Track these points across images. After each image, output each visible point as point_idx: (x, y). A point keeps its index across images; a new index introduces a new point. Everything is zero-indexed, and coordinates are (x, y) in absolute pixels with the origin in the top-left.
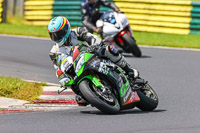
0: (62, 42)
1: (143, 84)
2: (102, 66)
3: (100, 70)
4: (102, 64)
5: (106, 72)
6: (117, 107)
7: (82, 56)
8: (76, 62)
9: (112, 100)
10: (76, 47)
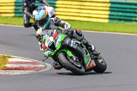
0: (44, 27)
1: (97, 55)
2: (73, 43)
3: (71, 45)
4: (72, 41)
5: (75, 47)
6: (83, 70)
7: (60, 36)
8: (56, 41)
9: (80, 66)
10: (55, 30)
